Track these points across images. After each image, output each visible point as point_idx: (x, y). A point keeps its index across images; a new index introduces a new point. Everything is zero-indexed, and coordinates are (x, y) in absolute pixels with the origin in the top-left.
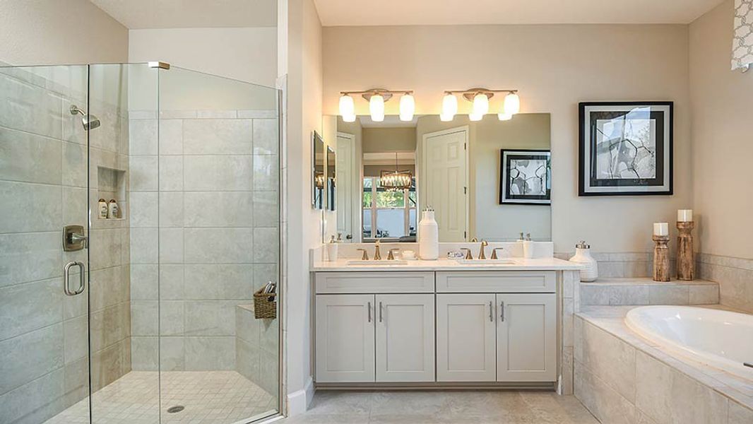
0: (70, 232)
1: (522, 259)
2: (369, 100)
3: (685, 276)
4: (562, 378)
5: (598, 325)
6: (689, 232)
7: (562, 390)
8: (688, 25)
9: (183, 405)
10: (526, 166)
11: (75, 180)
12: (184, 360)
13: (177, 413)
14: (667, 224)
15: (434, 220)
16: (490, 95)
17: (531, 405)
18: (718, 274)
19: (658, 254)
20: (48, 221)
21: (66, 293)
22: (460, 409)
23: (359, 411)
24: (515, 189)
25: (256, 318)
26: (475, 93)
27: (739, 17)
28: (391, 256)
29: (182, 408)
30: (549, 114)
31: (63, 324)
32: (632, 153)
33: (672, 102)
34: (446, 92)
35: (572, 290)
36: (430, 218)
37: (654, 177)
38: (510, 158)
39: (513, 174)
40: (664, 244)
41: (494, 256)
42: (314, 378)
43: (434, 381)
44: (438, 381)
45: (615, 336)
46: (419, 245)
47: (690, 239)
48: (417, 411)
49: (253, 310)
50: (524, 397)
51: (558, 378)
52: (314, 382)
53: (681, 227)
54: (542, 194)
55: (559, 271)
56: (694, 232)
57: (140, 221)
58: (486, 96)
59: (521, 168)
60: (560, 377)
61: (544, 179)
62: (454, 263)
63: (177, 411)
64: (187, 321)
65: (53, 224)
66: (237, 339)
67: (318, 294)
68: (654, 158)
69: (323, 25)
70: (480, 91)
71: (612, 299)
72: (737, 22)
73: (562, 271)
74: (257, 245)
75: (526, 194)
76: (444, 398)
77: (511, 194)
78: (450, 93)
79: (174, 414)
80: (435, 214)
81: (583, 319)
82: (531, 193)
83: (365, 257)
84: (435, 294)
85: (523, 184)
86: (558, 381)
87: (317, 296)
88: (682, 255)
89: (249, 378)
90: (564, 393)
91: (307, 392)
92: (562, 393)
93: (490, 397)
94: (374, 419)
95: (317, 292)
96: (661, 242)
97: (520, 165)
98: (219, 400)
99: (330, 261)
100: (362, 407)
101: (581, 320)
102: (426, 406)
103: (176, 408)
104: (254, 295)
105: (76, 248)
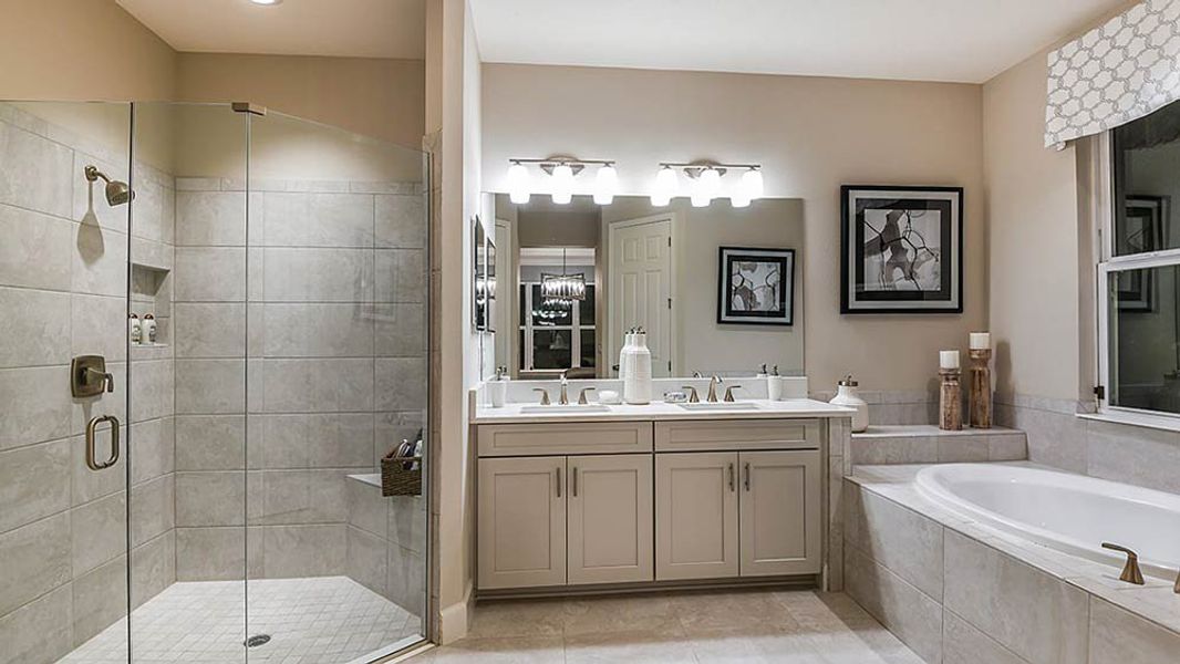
0: (83, 366)
1: (766, 401)
2: (550, 173)
3: (981, 423)
4: (829, 568)
5: (880, 492)
6: (984, 362)
7: (828, 585)
8: (981, 85)
9: (269, 634)
10: (753, 271)
11: (92, 284)
12: (263, 563)
13: (260, 646)
14: (957, 352)
15: (645, 347)
16: (722, 172)
17: (789, 609)
18: (1024, 420)
19: (946, 392)
20: (48, 348)
21: (90, 467)
22: (693, 619)
23: (546, 630)
24: (739, 303)
25: (385, 495)
26: (702, 167)
27: (1055, 77)
28: (583, 399)
29: (267, 638)
30: (800, 200)
31: (71, 514)
32: (910, 256)
33: (962, 189)
34: (662, 164)
35: (841, 444)
36: (640, 344)
37: (939, 289)
38: (731, 259)
39: (736, 282)
40: (954, 379)
41: (729, 398)
42: (476, 584)
43: (652, 579)
44: (657, 579)
45: (911, 509)
46: (623, 382)
47: (987, 373)
48: (633, 625)
49: (380, 484)
50: (778, 598)
51: (822, 568)
52: (475, 589)
53: (975, 356)
54: (775, 309)
55: (823, 418)
56: (992, 362)
57: (192, 348)
58: (717, 173)
59: (746, 274)
60: (826, 567)
61: (778, 288)
62: (675, 410)
63: (261, 643)
64: (267, 502)
65: (56, 354)
66: (348, 529)
67: (481, 457)
68: (939, 263)
69: (483, 60)
70: (710, 164)
71: (889, 456)
72: (1052, 84)
73: (828, 418)
74: (380, 384)
75: (753, 310)
76: (667, 604)
77: (733, 308)
78: (667, 166)
79: (256, 648)
80: (648, 340)
81: (858, 485)
82: (759, 309)
83: (546, 400)
84: (654, 453)
85: (749, 295)
86: (822, 572)
87: (480, 460)
88: (977, 394)
89: (370, 587)
90: (832, 589)
91: (468, 605)
92: (829, 589)
93: (731, 601)
94: (572, 641)
95: (480, 455)
96: (951, 377)
97: (744, 269)
98: (324, 623)
99: (494, 407)
100: (549, 624)
101: (855, 486)
102: (643, 618)
103: (255, 638)
104: (382, 461)
105: (93, 392)
